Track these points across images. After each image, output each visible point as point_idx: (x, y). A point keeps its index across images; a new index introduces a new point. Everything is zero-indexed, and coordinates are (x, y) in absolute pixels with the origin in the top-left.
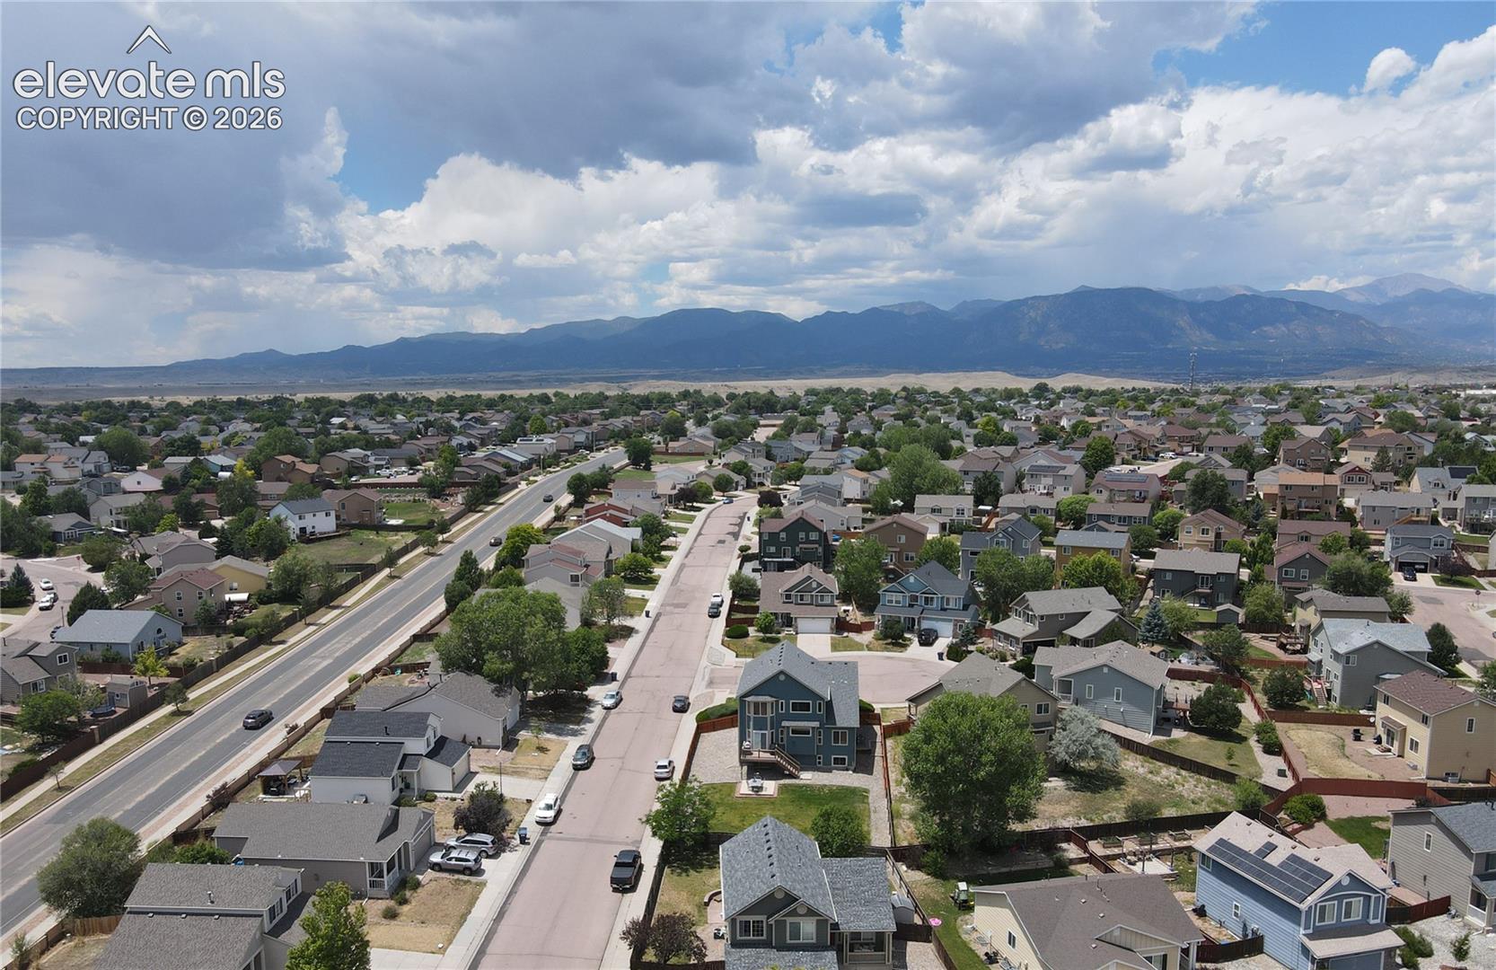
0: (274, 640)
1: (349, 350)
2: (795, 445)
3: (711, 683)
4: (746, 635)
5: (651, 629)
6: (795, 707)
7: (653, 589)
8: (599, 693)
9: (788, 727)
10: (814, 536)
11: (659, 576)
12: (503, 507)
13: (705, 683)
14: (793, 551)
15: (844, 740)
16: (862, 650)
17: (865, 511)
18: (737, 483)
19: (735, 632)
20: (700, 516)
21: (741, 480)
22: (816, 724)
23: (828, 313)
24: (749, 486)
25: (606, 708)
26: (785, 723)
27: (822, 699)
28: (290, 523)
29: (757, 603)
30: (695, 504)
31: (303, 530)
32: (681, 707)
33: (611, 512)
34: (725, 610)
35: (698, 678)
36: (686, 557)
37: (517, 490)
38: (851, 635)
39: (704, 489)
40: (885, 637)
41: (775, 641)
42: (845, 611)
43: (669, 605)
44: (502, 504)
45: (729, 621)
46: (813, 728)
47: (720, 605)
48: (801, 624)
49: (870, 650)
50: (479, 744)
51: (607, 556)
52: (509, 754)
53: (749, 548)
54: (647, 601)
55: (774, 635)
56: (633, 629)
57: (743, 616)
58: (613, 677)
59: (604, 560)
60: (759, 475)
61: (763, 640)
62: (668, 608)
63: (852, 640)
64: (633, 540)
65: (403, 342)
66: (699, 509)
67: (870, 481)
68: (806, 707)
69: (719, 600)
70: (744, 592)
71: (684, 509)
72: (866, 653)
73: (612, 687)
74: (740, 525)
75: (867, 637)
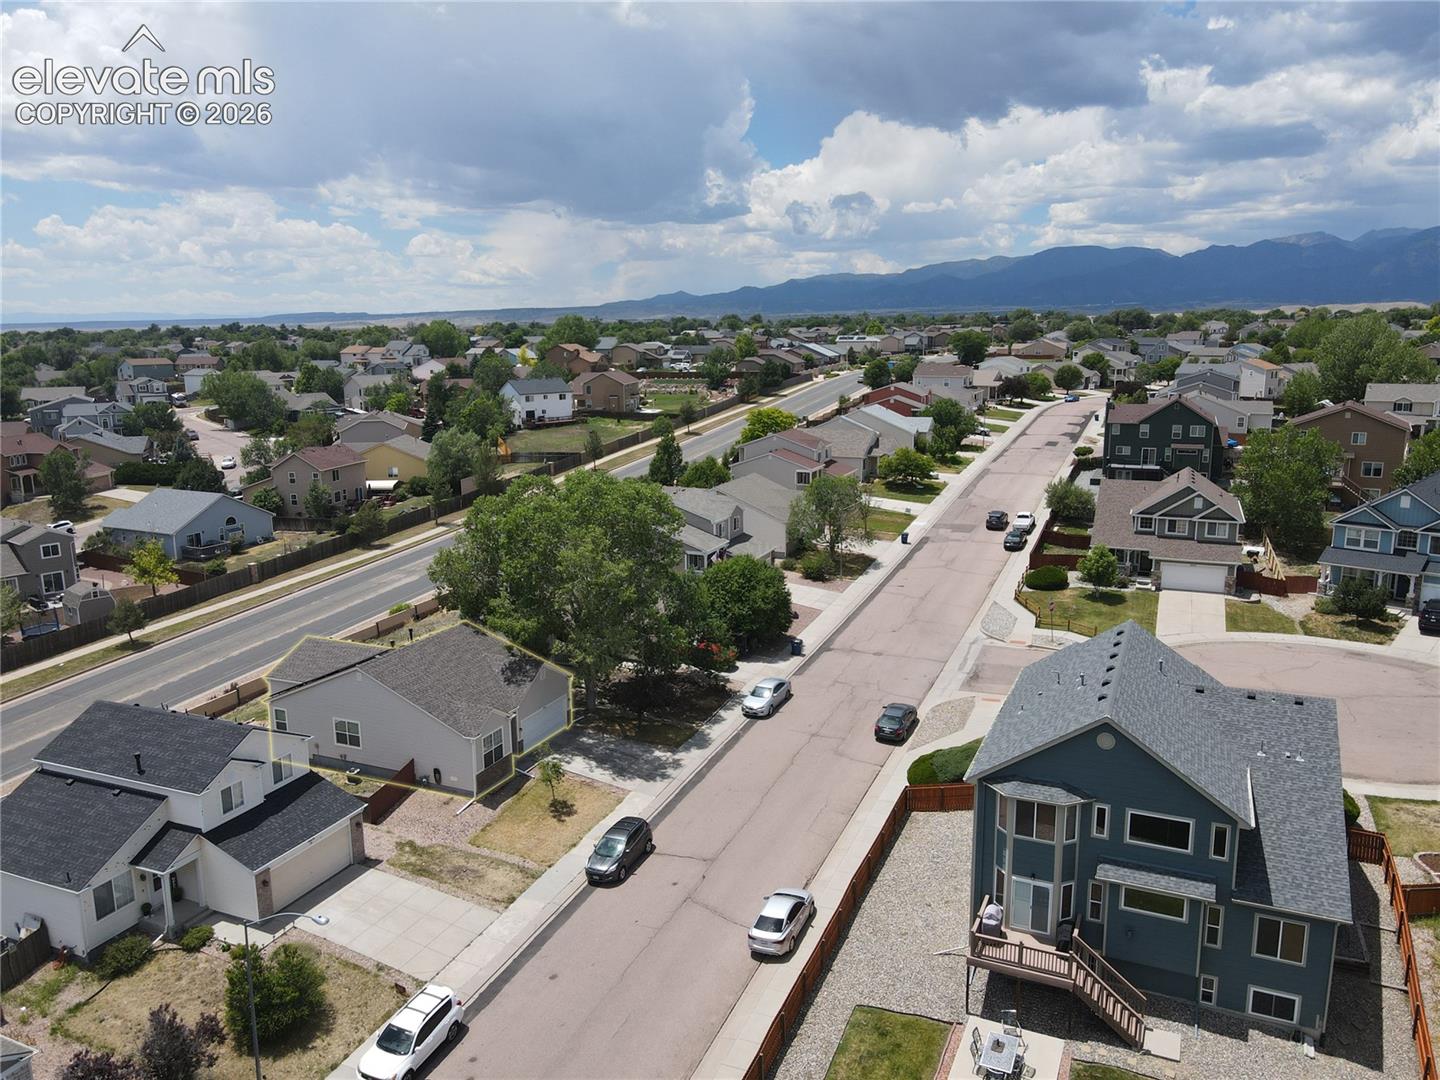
0: (373, 544)
1: (746, 290)
2: (1170, 343)
3: (974, 678)
4: (1063, 585)
5: (902, 565)
6: (1141, 828)
7: (928, 502)
8: (753, 678)
9: (1115, 887)
10: (1198, 431)
11: (945, 484)
12: (785, 399)
13: (962, 677)
14: (1161, 454)
15: (1292, 952)
16: (1292, 631)
17: (1277, 412)
18: (1088, 380)
19: (1044, 578)
20: (1028, 415)
21: (1094, 376)
22: (1205, 892)
23: (1212, 248)
24: (1103, 385)
25: (747, 715)
26: (1107, 873)
27: (1232, 821)
28: (515, 405)
29: (1089, 532)
30: (1025, 400)
31: (530, 414)
32: (897, 729)
33: (899, 398)
34: (1033, 539)
35: (953, 663)
36: (995, 460)
37: (811, 383)
38: (1267, 599)
39: (1039, 382)
40: (1342, 611)
41: (1116, 600)
42: (1250, 554)
43: (945, 526)
44: (785, 396)
45: (1036, 558)
46: (1195, 903)
47: (1029, 531)
48: (1168, 573)
49: (1308, 632)
50: (436, 782)
51: (870, 451)
52: (486, 814)
53: (1090, 451)
54: (913, 518)
55: (1113, 589)
56: (874, 560)
57: (1063, 551)
58: (796, 649)
59: (862, 455)
60: (1119, 372)
61: (1093, 597)
62: (942, 531)
63: (1268, 609)
64: (919, 434)
65: (792, 283)
66: (1030, 406)
67: (1281, 375)
68: (1177, 834)
69: (1026, 522)
70: (1070, 511)
71: (1010, 406)
72: (1301, 639)
73: (785, 668)
74: (1083, 426)
75: (1299, 605)
